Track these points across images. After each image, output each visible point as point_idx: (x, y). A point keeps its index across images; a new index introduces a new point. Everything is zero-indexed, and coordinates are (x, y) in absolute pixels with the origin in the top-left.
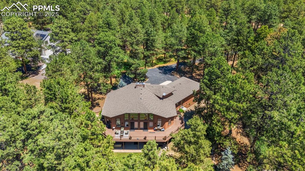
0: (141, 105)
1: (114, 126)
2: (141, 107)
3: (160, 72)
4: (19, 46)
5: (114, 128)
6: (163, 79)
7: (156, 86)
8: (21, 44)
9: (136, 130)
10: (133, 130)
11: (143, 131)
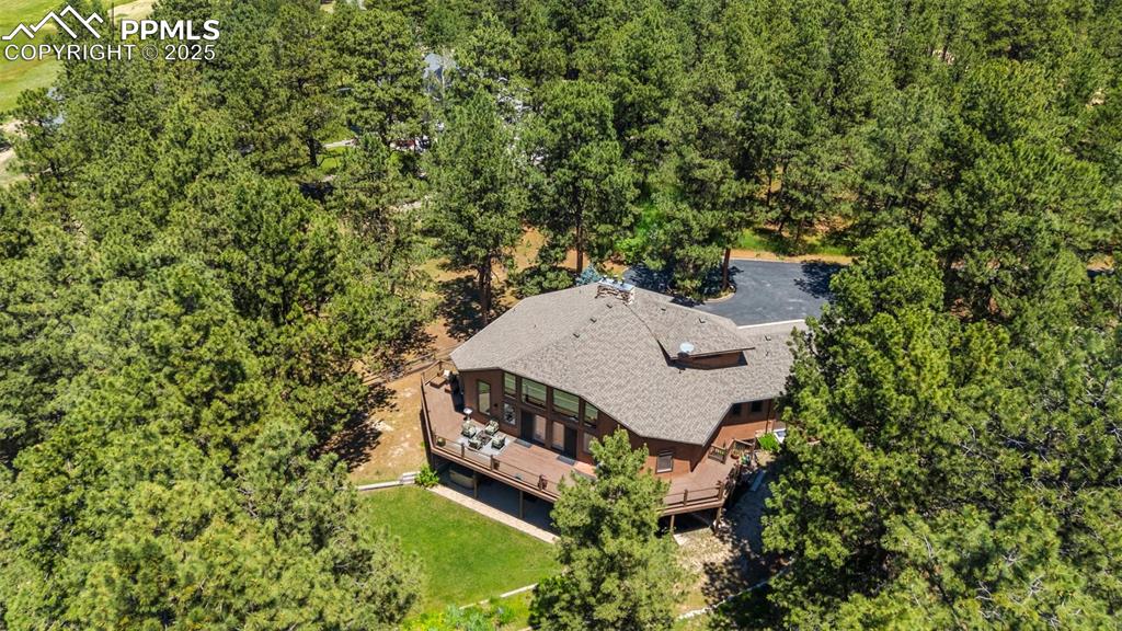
0: (560, 358)
1: (470, 408)
2: (557, 363)
3: (800, 283)
4: (372, 99)
5: (468, 411)
6: (791, 308)
7: (678, 309)
8: (379, 94)
9: (535, 447)
10: (527, 443)
11: (558, 458)
